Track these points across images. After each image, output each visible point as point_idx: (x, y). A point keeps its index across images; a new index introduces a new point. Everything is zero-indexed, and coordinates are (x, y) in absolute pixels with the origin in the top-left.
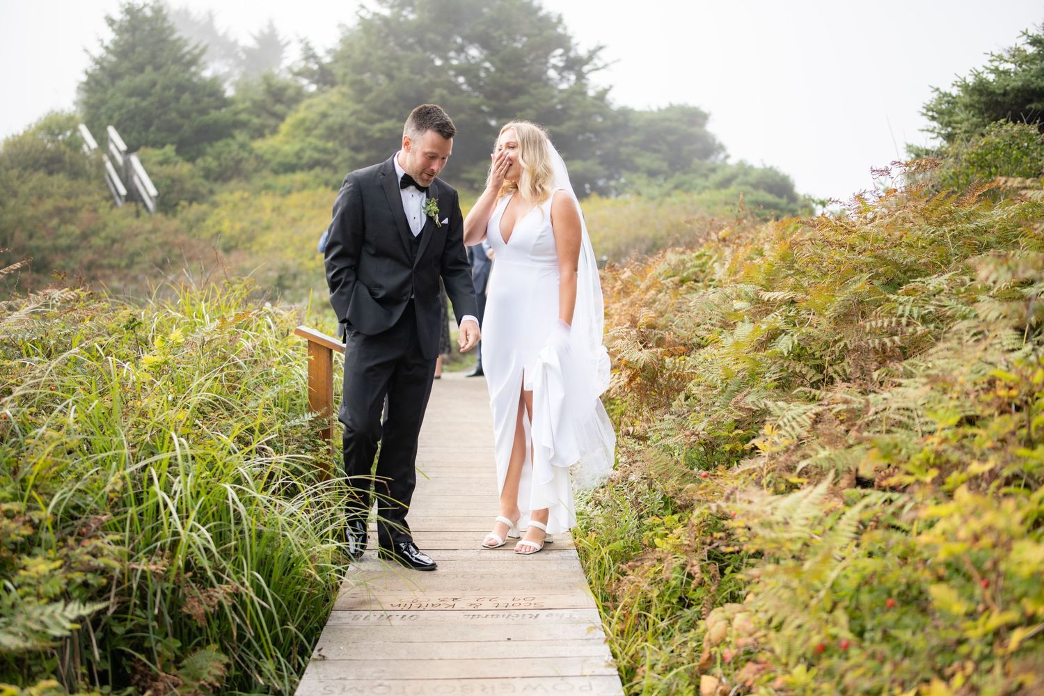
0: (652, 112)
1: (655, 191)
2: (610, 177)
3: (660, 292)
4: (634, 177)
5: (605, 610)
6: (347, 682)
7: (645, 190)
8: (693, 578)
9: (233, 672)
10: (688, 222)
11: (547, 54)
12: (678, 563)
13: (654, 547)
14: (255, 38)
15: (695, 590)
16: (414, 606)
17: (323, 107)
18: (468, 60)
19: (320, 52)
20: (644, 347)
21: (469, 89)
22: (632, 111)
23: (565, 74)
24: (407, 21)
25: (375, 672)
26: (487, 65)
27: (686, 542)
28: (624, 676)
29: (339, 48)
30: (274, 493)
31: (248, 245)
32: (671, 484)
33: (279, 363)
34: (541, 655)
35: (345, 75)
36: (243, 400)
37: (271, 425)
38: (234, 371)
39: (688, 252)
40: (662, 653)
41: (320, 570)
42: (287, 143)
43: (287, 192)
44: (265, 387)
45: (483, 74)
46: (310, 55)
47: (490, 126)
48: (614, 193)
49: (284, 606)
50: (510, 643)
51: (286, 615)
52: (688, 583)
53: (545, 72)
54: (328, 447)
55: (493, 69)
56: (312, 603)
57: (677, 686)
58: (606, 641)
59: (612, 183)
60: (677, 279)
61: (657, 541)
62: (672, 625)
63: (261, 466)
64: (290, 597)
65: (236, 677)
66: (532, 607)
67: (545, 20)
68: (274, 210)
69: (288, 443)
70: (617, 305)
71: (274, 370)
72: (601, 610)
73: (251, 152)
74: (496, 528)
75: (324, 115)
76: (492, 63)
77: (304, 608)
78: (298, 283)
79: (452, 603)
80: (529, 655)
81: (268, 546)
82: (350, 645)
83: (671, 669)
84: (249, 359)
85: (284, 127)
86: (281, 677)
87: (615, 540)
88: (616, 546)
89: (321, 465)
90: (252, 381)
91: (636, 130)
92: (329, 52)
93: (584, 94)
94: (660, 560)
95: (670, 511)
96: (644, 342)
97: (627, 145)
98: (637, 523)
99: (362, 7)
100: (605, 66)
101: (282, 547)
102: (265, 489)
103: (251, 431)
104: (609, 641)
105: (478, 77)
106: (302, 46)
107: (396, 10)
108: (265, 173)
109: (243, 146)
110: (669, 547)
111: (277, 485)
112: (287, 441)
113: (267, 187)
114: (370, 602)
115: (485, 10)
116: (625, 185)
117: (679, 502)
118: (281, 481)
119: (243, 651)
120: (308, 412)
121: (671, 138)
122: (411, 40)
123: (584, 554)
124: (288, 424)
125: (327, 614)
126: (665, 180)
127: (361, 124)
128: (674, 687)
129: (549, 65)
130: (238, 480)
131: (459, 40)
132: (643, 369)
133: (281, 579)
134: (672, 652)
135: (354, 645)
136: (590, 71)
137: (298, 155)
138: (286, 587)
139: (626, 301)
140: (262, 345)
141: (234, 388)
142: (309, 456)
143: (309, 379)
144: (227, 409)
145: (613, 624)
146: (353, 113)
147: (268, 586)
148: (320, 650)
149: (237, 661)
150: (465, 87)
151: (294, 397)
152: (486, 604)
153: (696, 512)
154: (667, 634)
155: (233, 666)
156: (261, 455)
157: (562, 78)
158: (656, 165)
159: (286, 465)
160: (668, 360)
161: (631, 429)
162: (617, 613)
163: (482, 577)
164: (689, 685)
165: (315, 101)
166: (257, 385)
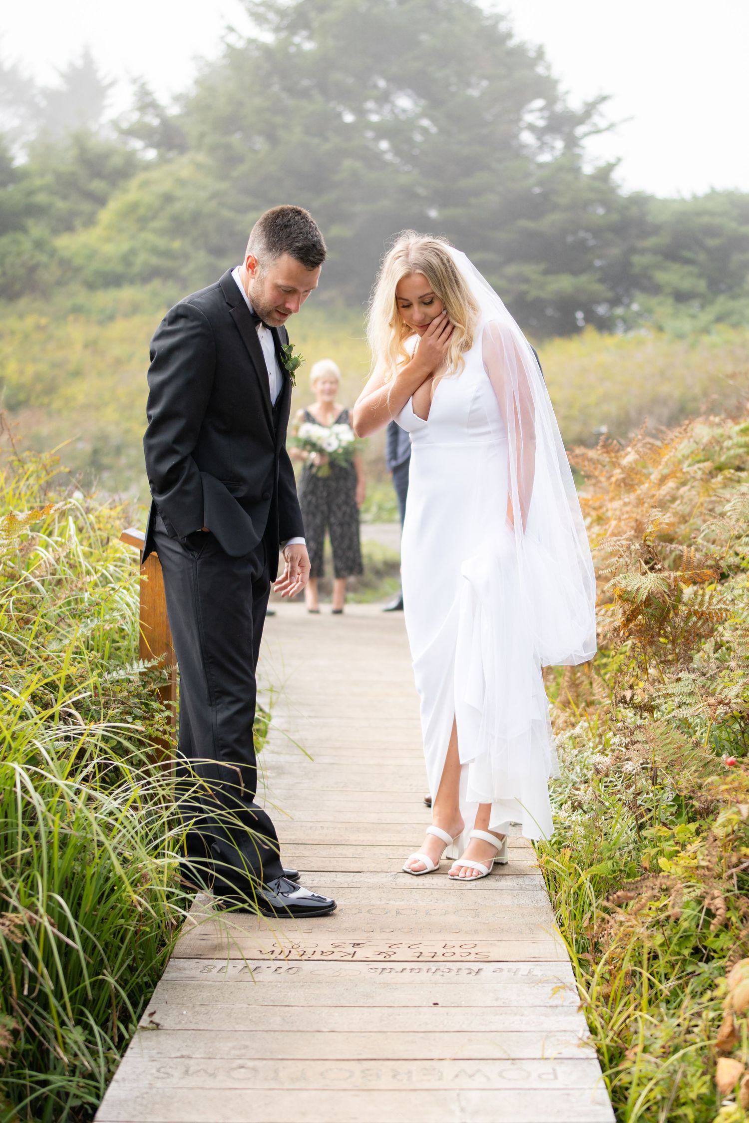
0: (683, 201)
1: (686, 325)
2: (615, 302)
3: (684, 484)
4: (653, 302)
5: (581, 965)
6: (191, 1062)
7: (670, 324)
8: (714, 916)
9: (22, 1045)
10: (733, 376)
11: (520, 106)
12: (693, 894)
13: (658, 870)
14: (63, 75)
15: (717, 936)
16: (294, 955)
17: (167, 186)
18: (396, 116)
19: (163, 98)
20: (652, 569)
21: (397, 160)
22: (649, 199)
23: (548, 138)
24: (300, 53)
25: (234, 1048)
26: (425, 123)
27: (704, 863)
28: (606, 1060)
29: (193, 92)
30: (85, 779)
31: (45, 400)
32: (686, 778)
33: (96, 585)
34: (483, 1028)
35: (202, 135)
36: (41, 639)
37: (83, 678)
38: (26, 596)
39: (730, 423)
40: (662, 1026)
41: (152, 896)
42: (108, 240)
43: (109, 318)
44: (72, 621)
45: (418, 138)
46: (146, 103)
47: (428, 218)
48: (620, 326)
49: (100, 947)
50: (436, 1009)
51: (102, 959)
52: (707, 924)
53: (516, 136)
54: (167, 713)
55: (434, 130)
56: (141, 946)
57: (685, 1075)
58: (580, 1007)
59: (619, 311)
60: (708, 465)
61: (663, 862)
62: (682, 987)
63: (67, 738)
64: (108, 936)
65: (26, 1053)
66: (472, 958)
67: (519, 52)
68: (86, 346)
69: (107, 705)
70: (617, 504)
71: (86, 595)
72: (576, 964)
73: (53, 253)
74: (426, 845)
75: (168, 198)
76: (434, 120)
77: (128, 953)
78: (123, 461)
79: (352, 950)
80: (465, 1028)
81: (76, 859)
82: (197, 1009)
83: (676, 1050)
84: (50, 577)
85: (106, 215)
86: (94, 1054)
87: (600, 861)
88: (603, 868)
89: (157, 740)
90: (54, 611)
91: (656, 229)
92: (177, 98)
93: (576, 170)
94: (666, 891)
95: (684, 817)
96: (651, 561)
97: (643, 251)
98: (633, 835)
99: (231, 29)
100: (611, 127)
101: (97, 860)
102: (72, 774)
103: (52, 686)
104: (585, 1008)
105: (409, 141)
106: (134, 88)
107: (283, 35)
108: (75, 287)
109: (39, 245)
110: (679, 871)
111: (90, 769)
112: (106, 703)
113: (77, 310)
114: (230, 946)
115: (424, 37)
116: (639, 315)
117: (696, 804)
118: (96, 761)
119: (37, 1012)
120: (138, 660)
121: (711, 242)
122: (306, 83)
123: (552, 880)
124: (108, 677)
125: (163, 963)
126: (703, 307)
127: (227, 214)
128: (679, 1077)
129: (522, 124)
130: (34, 760)
131: (382, 83)
132: (648, 602)
133: (95, 909)
134: (679, 1025)
135: (203, 1009)
136: (586, 135)
137: (127, 259)
138: (103, 920)
139: (631, 497)
140: (67, 556)
141: (27, 621)
142: (139, 726)
143: (142, 609)
144: (16, 654)
145: (593, 984)
146: (215, 195)
147: (76, 917)
148: (152, 1014)
149: (28, 1028)
150: (389, 157)
151: (117, 637)
152: (402, 953)
153: (721, 819)
154: (673, 1000)
155: (22, 1034)
156: (66, 723)
157: (543, 146)
158: (686, 284)
159: (105, 739)
160: (688, 591)
161: (628, 694)
162: (599, 969)
163: (398, 913)
164: (704, 1074)
165: (155, 174)
166: (61, 619)
